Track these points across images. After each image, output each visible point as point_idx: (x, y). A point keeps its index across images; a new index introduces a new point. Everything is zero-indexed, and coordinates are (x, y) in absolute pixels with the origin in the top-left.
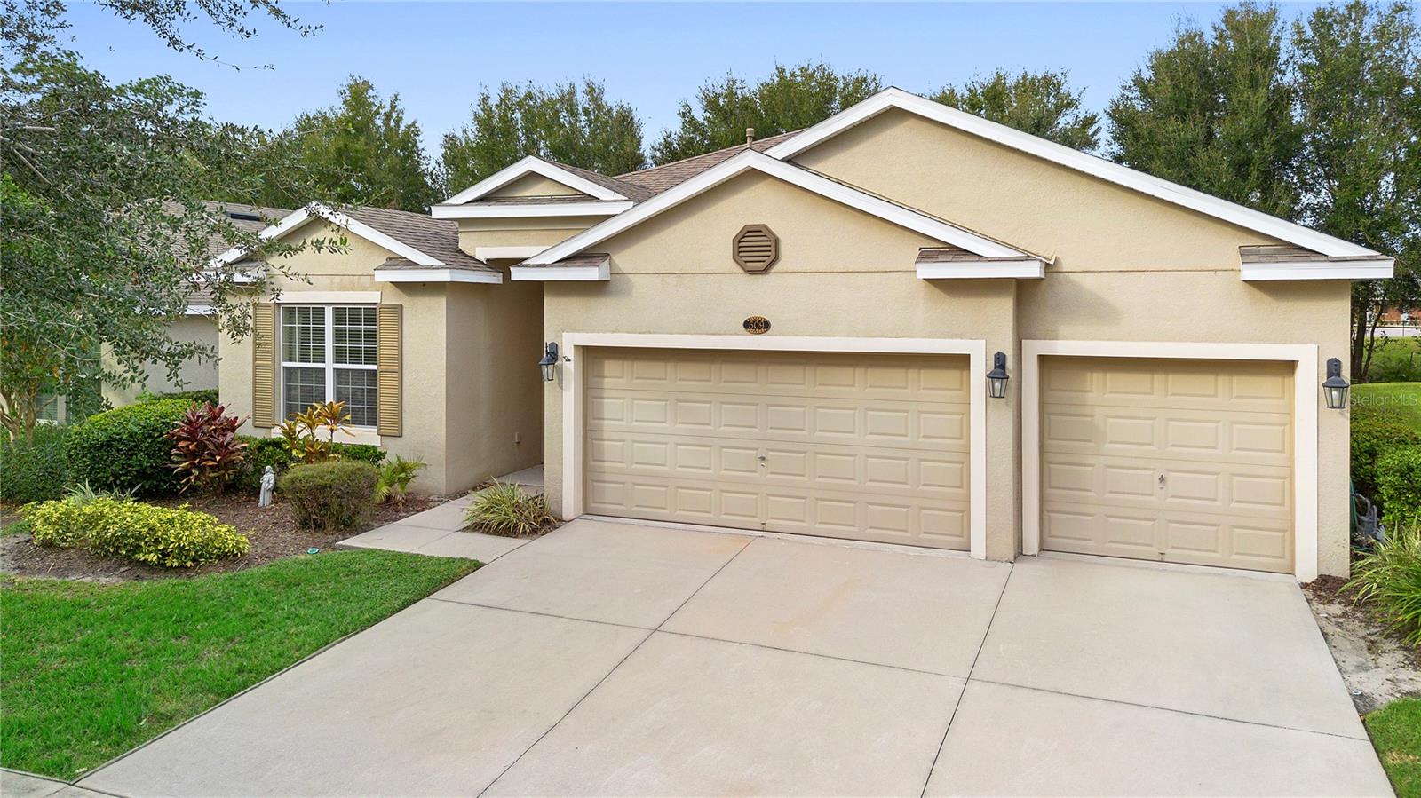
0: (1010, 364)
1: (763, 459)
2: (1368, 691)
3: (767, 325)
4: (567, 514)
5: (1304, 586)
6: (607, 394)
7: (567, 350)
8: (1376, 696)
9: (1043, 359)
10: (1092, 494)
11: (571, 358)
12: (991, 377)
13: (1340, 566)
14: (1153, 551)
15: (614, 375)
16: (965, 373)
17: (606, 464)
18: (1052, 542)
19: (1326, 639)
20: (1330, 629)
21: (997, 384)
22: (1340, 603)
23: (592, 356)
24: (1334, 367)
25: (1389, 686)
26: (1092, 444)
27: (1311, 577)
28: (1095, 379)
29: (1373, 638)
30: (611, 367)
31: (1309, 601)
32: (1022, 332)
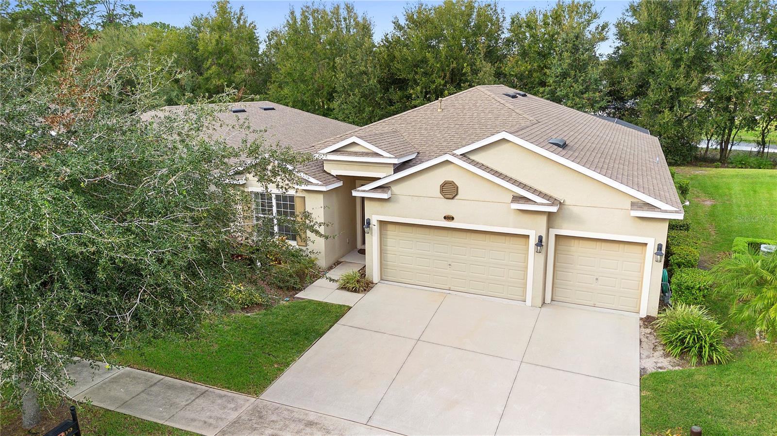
0: (544, 240)
1: (450, 265)
2: (646, 367)
3: (453, 218)
4: (375, 281)
5: (641, 319)
6: (388, 237)
7: (374, 221)
8: (648, 369)
9: (556, 235)
10: (571, 283)
11: (376, 225)
12: (537, 245)
13: (654, 313)
14: (592, 303)
15: (391, 231)
16: (527, 239)
17: (388, 263)
18: (555, 298)
19: (640, 344)
20: (644, 339)
21: (539, 248)
22: (650, 328)
23: (382, 223)
24: (660, 247)
25: (654, 364)
26: (572, 265)
27: (644, 316)
28: (575, 243)
29: (656, 344)
30: (390, 227)
31: (640, 326)
32: (549, 226)
